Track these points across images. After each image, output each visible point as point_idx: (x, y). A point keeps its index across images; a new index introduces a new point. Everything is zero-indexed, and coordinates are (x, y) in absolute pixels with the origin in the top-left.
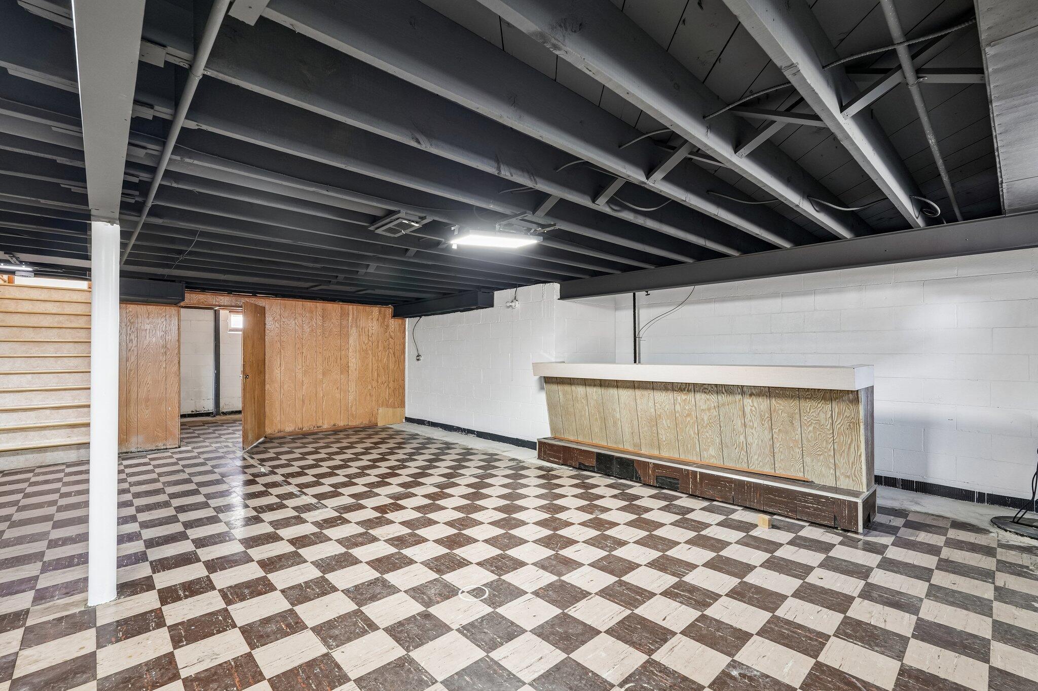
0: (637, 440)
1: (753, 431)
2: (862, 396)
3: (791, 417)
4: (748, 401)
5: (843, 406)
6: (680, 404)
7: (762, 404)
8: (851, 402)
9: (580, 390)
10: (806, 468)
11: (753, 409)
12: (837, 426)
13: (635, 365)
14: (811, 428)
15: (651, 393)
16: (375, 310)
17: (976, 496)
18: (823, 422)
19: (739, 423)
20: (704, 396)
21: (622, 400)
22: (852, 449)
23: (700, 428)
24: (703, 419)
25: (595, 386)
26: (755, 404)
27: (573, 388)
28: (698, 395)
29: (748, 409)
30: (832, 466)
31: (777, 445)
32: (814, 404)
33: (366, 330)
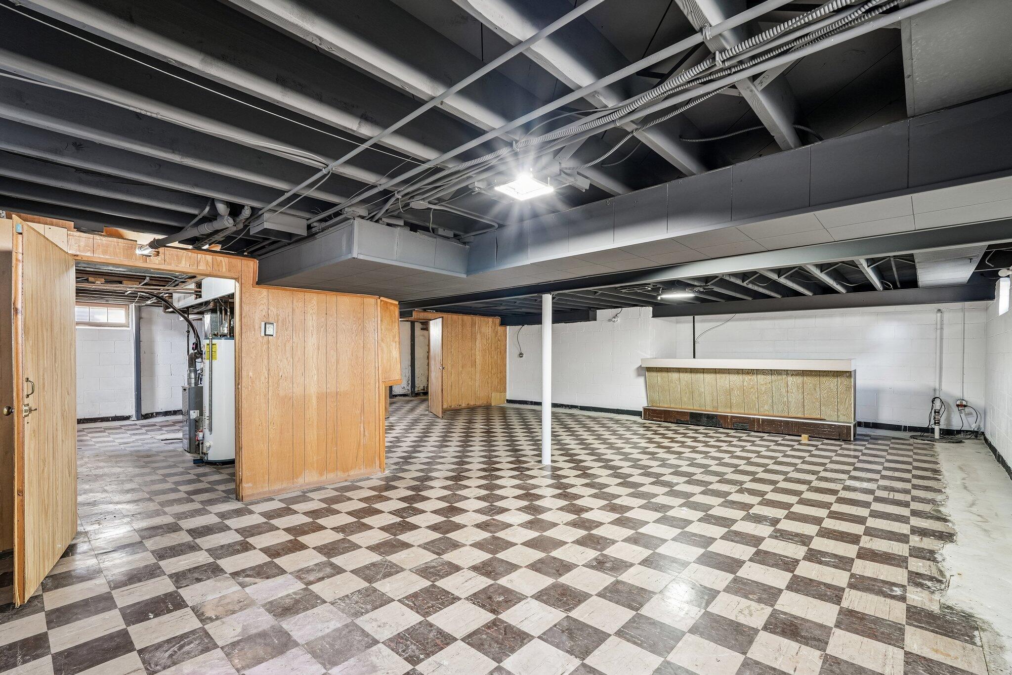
0: (715, 404)
1: (793, 395)
2: (853, 373)
3: (815, 385)
4: (790, 379)
5: (843, 379)
6: (747, 381)
7: (799, 380)
8: (848, 377)
9: (675, 375)
10: (822, 413)
11: (793, 382)
12: (839, 390)
13: (694, 359)
14: (826, 391)
15: (727, 376)
16: (490, 320)
17: (903, 428)
18: (832, 387)
19: (784, 390)
20: (763, 377)
21: (706, 380)
22: (847, 401)
23: (759, 394)
24: (761, 390)
25: (686, 372)
26: (794, 380)
27: (670, 374)
28: (759, 376)
29: (789, 383)
30: (836, 410)
31: (806, 401)
32: (828, 378)
33: (486, 335)
